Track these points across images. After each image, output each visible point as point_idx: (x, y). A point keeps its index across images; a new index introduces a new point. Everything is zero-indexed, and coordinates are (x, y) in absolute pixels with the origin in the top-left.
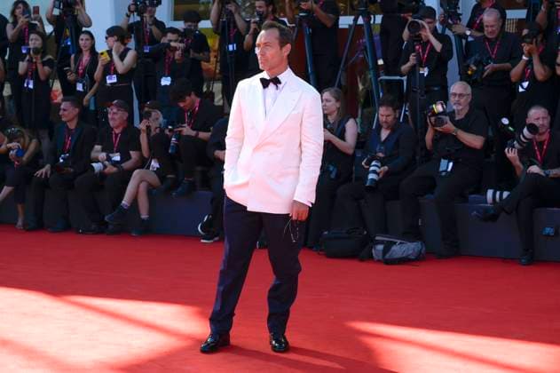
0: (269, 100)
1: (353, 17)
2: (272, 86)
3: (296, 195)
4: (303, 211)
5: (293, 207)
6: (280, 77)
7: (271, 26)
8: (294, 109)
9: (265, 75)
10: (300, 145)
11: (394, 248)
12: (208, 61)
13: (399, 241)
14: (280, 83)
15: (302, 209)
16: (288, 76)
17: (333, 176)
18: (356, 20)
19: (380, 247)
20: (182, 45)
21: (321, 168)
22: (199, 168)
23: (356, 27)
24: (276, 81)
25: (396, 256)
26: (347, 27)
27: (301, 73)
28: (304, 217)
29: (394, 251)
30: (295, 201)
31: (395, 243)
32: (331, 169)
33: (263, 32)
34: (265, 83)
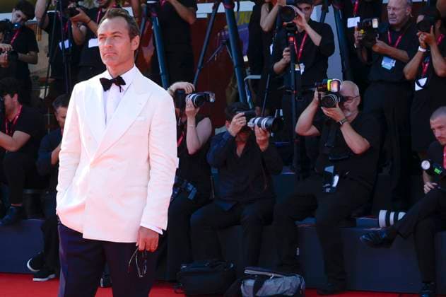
0: (110, 105)
1: (212, 4)
2: (114, 88)
3: (143, 220)
4: (152, 240)
5: (139, 234)
6: (124, 77)
7: (116, 15)
8: (139, 116)
9: (106, 75)
10: (149, 158)
11: (267, 283)
12: (35, 62)
13: (273, 275)
14: (124, 84)
15: (150, 237)
16: (133, 76)
17: (191, 197)
18: (216, 8)
19: (250, 283)
20: (8, 46)
21: (175, 186)
22: (29, 192)
23: (215, 16)
24: (119, 82)
25: (270, 293)
26: (206, 16)
27: (150, 71)
28: (154, 246)
29: (267, 286)
30: (141, 227)
31: (268, 277)
32: (190, 188)
33: (106, 21)
34: (106, 84)
